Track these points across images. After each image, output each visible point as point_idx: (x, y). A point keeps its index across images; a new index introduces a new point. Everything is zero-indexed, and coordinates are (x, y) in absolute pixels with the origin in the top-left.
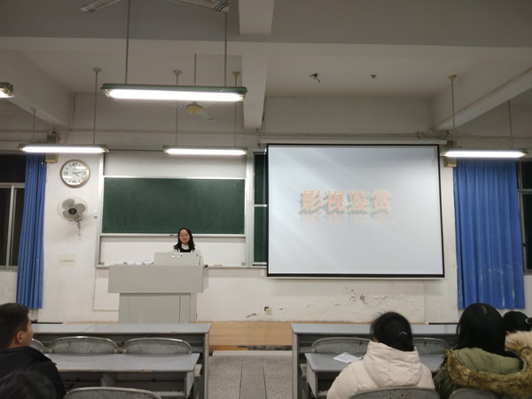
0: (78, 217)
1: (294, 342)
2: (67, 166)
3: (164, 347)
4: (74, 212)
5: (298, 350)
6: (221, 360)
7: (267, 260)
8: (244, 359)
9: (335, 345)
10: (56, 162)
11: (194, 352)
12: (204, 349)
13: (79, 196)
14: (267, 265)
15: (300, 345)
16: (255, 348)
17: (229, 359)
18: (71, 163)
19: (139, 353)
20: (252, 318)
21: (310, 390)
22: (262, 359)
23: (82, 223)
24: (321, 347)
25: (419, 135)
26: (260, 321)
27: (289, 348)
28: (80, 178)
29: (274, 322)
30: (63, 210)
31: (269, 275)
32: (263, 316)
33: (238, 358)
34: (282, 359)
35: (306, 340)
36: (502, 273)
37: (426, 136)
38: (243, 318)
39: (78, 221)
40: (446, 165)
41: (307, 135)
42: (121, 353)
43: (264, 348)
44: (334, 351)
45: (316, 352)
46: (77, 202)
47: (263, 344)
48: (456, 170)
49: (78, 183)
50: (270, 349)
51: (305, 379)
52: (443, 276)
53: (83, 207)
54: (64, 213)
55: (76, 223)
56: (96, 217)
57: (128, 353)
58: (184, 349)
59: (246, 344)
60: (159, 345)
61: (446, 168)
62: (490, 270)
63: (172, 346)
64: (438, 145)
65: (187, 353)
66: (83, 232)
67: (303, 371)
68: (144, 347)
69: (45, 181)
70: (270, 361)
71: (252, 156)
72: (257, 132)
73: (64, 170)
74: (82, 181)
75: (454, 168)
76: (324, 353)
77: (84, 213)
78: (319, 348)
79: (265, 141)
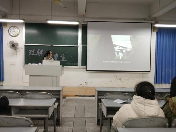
0: (16, 48)
1: (96, 94)
2: (11, 28)
3: (41, 96)
4: (14, 46)
5: (98, 97)
6: (68, 100)
7: (86, 65)
8: (77, 100)
9: (114, 96)
10: (7, 27)
11: (54, 98)
12: (60, 97)
13: (15, 40)
14: (86, 67)
15: (99, 95)
16: (81, 96)
17: (72, 100)
18: (12, 27)
19: (30, 98)
20: (80, 86)
21: (103, 113)
22: (84, 100)
23: (17, 50)
24: (108, 97)
25: (144, 19)
26: (83, 87)
27: (94, 96)
28: (16, 33)
29: (88, 87)
30: (10, 45)
31: (87, 71)
32: (84, 85)
33: (75, 99)
34: (91, 100)
35: (101, 94)
36: (171, 71)
37: (147, 20)
38: (77, 86)
39: (16, 49)
40: (154, 31)
41: (103, 18)
42: (23, 98)
43: (84, 96)
44: (113, 98)
45: (106, 99)
46: (15, 42)
47: (85, 95)
48: (157, 33)
49: (15, 35)
50: (87, 97)
51: (101, 109)
52: (150, 72)
53: (17, 44)
54: (10, 46)
55: (15, 50)
56: (22, 48)
57: (25, 98)
58: (50, 97)
59: (78, 94)
60: (39, 95)
61: (153, 32)
62: (167, 70)
63: (45, 96)
64: (151, 23)
65: (51, 98)
66: (18, 53)
67: (100, 105)
68: (32, 96)
69: (3, 34)
70: (87, 101)
71: (81, 26)
72: (84, 16)
73: (10, 30)
74: (16, 34)
75: (156, 32)
76: (109, 99)
77: (18, 46)
78: (107, 97)
79: (86, 20)
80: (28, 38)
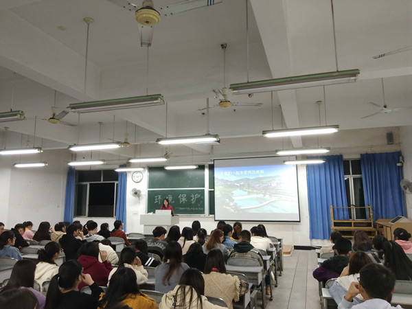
0: (138, 195)
4: (136, 193)
7: (214, 214)
13: (138, 187)
14: (215, 216)
18: (136, 172)
23: (140, 198)
30: (133, 193)
31: (215, 220)
46: (138, 189)
49: (138, 181)
52: (299, 222)
53: (139, 191)
55: (137, 198)
66: (141, 202)
69: (127, 181)
71: (208, 165)
73: (133, 175)
74: (140, 180)
75: (306, 166)
77: (141, 193)
79: (212, 159)
80: (152, 183)
